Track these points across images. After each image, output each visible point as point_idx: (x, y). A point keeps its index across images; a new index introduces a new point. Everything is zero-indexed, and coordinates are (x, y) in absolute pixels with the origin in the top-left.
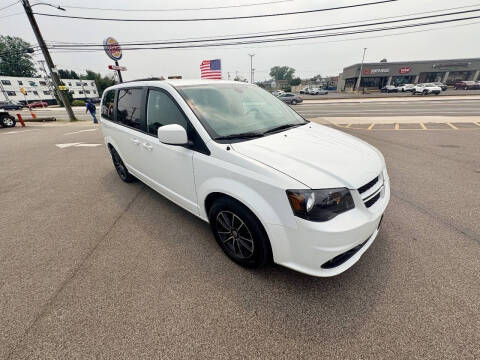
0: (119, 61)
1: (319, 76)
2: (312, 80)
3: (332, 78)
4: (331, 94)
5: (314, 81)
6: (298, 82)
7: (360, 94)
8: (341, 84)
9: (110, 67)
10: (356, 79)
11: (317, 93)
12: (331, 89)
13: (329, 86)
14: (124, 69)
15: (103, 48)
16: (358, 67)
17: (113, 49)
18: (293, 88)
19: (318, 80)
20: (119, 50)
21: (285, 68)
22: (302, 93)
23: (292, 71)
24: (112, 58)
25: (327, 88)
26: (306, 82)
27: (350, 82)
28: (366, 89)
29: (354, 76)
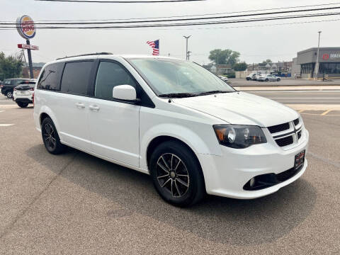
0: (31, 40)
1: (269, 61)
2: (260, 64)
3: (285, 63)
4: (284, 81)
5: (263, 66)
6: (243, 67)
7: (320, 81)
8: (296, 70)
9: (20, 46)
10: (314, 64)
11: (267, 80)
12: (284, 75)
13: (281, 72)
14: (35, 48)
15: (15, 26)
16: (314, 51)
17: (25, 27)
18: (238, 74)
19: (268, 66)
20: (33, 29)
21: (227, 52)
22: (248, 79)
23: (236, 55)
24: (24, 36)
25: (279, 74)
26: (253, 67)
27: (307, 68)
28: (326, 76)
29: (310, 61)
